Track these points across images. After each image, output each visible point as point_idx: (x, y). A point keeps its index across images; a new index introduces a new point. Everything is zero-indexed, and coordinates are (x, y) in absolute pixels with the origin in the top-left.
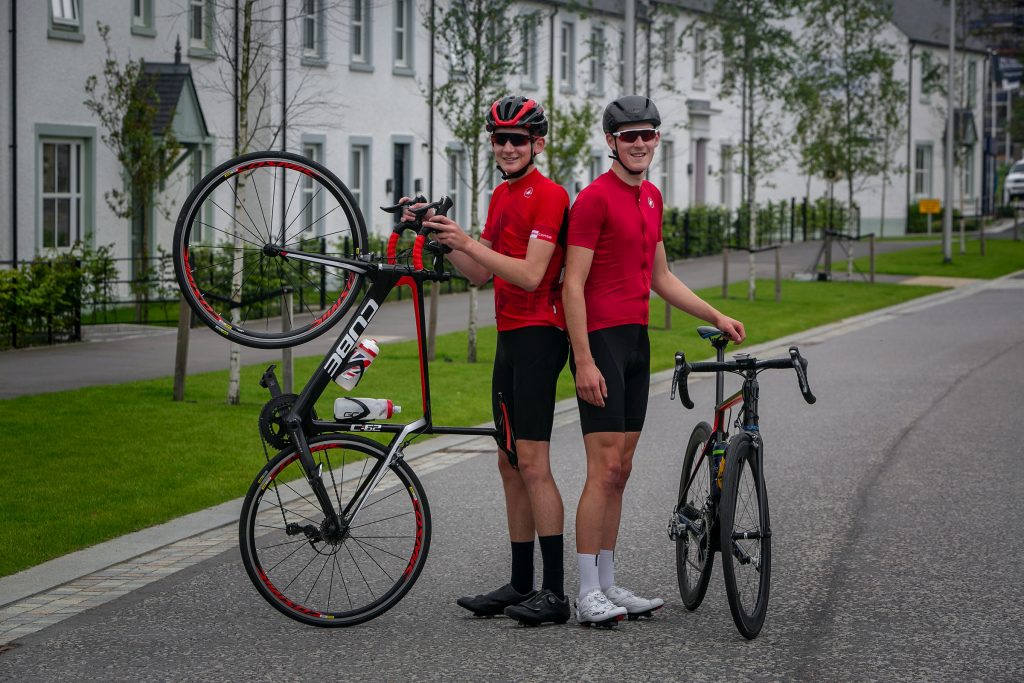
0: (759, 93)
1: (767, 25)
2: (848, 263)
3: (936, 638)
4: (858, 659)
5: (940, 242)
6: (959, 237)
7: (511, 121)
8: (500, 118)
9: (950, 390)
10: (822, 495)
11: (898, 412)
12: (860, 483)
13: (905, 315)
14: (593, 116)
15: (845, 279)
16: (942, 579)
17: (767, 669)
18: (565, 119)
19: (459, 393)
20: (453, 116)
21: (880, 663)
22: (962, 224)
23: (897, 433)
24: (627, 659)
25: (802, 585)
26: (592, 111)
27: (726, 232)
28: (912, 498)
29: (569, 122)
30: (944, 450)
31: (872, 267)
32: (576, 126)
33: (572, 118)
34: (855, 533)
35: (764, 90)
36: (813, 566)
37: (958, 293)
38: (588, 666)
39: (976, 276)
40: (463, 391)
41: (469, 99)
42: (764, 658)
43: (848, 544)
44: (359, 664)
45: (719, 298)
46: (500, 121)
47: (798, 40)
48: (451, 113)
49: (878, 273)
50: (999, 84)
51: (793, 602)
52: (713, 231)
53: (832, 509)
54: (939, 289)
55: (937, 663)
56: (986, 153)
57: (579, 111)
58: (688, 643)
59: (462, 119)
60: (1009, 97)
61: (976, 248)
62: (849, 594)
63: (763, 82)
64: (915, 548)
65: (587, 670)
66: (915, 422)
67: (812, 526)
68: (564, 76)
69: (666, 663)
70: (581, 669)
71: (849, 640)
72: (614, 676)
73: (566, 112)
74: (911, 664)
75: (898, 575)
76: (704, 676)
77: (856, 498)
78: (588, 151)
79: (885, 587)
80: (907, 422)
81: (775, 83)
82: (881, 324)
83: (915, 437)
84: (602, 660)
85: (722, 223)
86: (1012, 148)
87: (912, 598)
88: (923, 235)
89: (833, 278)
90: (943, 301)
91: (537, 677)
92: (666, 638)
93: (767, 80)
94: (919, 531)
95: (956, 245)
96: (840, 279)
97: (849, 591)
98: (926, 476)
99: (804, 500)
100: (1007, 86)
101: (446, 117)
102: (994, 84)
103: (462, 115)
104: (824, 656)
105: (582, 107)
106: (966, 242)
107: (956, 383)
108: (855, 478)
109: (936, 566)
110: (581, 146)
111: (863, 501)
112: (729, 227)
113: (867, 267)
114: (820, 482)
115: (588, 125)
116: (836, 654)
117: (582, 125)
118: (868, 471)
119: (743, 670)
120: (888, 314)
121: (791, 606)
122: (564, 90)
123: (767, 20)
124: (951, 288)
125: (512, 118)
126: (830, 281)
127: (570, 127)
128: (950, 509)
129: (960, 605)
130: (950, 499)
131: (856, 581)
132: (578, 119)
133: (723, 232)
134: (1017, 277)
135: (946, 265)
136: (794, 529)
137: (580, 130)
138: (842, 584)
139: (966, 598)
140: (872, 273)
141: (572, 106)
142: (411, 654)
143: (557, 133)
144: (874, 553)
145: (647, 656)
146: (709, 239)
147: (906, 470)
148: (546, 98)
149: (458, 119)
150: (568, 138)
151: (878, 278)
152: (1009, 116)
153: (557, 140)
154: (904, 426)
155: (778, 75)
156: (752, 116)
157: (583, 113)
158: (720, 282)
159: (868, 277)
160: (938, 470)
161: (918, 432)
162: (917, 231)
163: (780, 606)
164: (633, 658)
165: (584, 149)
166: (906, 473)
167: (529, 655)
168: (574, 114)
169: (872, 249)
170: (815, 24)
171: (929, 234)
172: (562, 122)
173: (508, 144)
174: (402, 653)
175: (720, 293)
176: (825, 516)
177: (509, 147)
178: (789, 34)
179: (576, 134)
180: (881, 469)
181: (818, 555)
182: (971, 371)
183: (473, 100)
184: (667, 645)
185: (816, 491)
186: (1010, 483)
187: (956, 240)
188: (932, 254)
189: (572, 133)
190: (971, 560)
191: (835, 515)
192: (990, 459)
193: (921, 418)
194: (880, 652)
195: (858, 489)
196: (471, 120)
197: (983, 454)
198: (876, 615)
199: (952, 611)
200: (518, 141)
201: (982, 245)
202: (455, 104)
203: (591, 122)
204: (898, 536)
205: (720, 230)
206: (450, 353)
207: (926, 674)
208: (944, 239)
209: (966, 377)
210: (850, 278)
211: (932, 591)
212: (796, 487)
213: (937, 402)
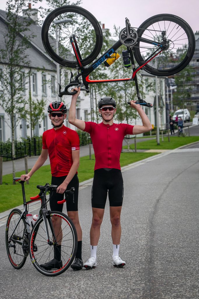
0: (98, 94)
1: (99, 72)
2: (128, 146)
3: (188, 267)
4: (166, 276)
5: (155, 138)
6: (161, 136)
7: (57, 109)
8: (54, 108)
9: (168, 186)
10: (138, 222)
11: (154, 194)
12: (149, 218)
13: (148, 162)
14: (44, 103)
15: (127, 151)
16: (184, 248)
17: (139, 280)
18: (35, 104)
19: (13, 195)
20: (4, 106)
21: (174, 276)
22: (162, 132)
23: (156, 201)
24: (94, 280)
25: (141, 252)
26: (44, 101)
27: (88, 138)
28: (167, 222)
29: (37, 105)
30: (172, 206)
31: (135, 147)
32: (39, 106)
33: (38, 104)
34: (153, 234)
35: (99, 93)
36: (143, 246)
37: (163, 154)
38: (82, 283)
39: (168, 149)
40: (14, 194)
41: (10, 100)
42: (137, 277)
43: (151, 238)
44: (9, 286)
45: (89, 159)
46: (54, 109)
47: (109, 76)
48: (4, 105)
49: (137, 149)
50: (169, 87)
51: (140, 258)
52: (83, 138)
53: (143, 227)
54: (157, 153)
55: (191, 276)
56: (167, 109)
57: (40, 102)
58: (111, 273)
59: (7, 107)
60: (172, 91)
61: (167, 140)
62: (157, 255)
63: (99, 90)
64: (173, 238)
65: (82, 284)
66: (160, 197)
67: (138, 233)
68: (34, 91)
69: (106, 280)
70: (80, 284)
71: (161, 269)
72: (91, 285)
73: (36, 102)
74: (183, 276)
75: (170, 247)
76: (120, 284)
77: (149, 223)
78: (43, 114)
79: (167, 251)
80: (158, 197)
81: (103, 90)
82: (141, 165)
83: (161, 202)
84: (86, 280)
85: (86, 135)
86: (173, 107)
87: (177, 255)
88: (149, 136)
89: (123, 151)
90: (159, 157)
91: (67, 287)
92: (104, 272)
93: (100, 89)
94: (172, 233)
95: (161, 139)
96: (126, 152)
97: (156, 254)
98: (169, 215)
99: (133, 224)
100: (171, 88)
101: (2, 106)
102: (167, 87)
103: (7, 105)
104: (155, 275)
105: (41, 100)
106: (164, 138)
107: (169, 184)
108: (147, 216)
109: (181, 244)
110: (41, 113)
111: (151, 224)
112: (89, 136)
113: (134, 147)
114: (136, 218)
115: (43, 106)
116: (159, 274)
117: (41, 106)
118: (150, 214)
119: (131, 281)
120: (142, 162)
121: (140, 259)
122: (34, 95)
123: (99, 71)
124: (161, 153)
125: (58, 108)
126: (122, 152)
127: (37, 107)
128: (179, 225)
129: (192, 256)
130: (178, 222)
131: (158, 250)
132: (40, 104)
133: (87, 138)
134: (180, 148)
135: (158, 145)
136: (133, 234)
137: (40, 108)
138: (153, 251)
139: (193, 254)
140: (136, 149)
141: (37, 100)
142: (24, 282)
143: (33, 109)
144: (160, 240)
145: (100, 278)
146: (83, 140)
147: (162, 213)
148: (29, 98)
149: (6, 107)
150: (37, 110)
151: (138, 151)
152: (172, 97)
153: (33, 111)
154: (157, 199)
155: (104, 88)
156: (96, 101)
157: (41, 102)
158: (89, 154)
159: (134, 150)
160: (172, 212)
161: (162, 200)
162: (147, 135)
163: (136, 260)
164: (95, 279)
165: (42, 114)
166: (162, 214)
167: (62, 280)
168: (38, 103)
169: (135, 141)
170: (114, 71)
171: (151, 136)
172: (34, 105)
173: (56, 116)
174: (21, 282)
175: (89, 158)
176: (141, 229)
177: (56, 117)
178: (107, 74)
179: (39, 109)
180: (154, 213)
181: (143, 242)
182: (173, 179)
183: (11, 100)
184: (105, 274)
185: (136, 221)
186: (195, 215)
187: (160, 137)
188: (154, 142)
189: (38, 109)
190: (191, 241)
191: (144, 229)
192: (186, 208)
193: (161, 196)
194: (172, 273)
195: (149, 220)
196: (11, 107)
197: (184, 206)
198: (167, 261)
199: (190, 258)
200: (59, 115)
201: (169, 139)
202: (5, 102)
203: (44, 105)
204: (166, 235)
205: (86, 138)
206: (7, 182)
207: (189, 279)
208: (157, 137)
209: (172, 181)
210: (129, 151)
211: (182, 252)
212: (129, 220)
213: (165, 190)
